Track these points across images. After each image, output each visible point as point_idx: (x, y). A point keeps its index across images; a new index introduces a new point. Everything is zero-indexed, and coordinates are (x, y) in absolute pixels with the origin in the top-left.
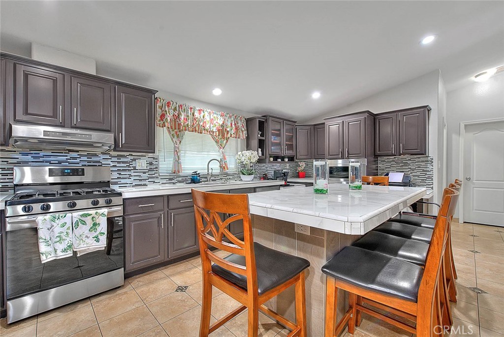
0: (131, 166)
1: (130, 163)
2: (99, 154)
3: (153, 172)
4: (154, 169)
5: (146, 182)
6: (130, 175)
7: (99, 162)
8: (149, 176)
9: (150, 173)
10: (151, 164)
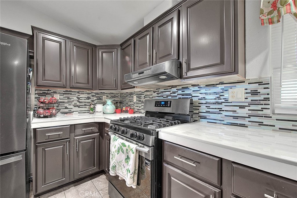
0: (222, 97)
1: (222, 94)
2: (189, 87)
3: (259, 107)
4: (262, 102)
5: (246, 122)
6: (221, 109)
7: (190, 95)
8: (250, 112)
9: (253, 107)
10: (255, 93)
